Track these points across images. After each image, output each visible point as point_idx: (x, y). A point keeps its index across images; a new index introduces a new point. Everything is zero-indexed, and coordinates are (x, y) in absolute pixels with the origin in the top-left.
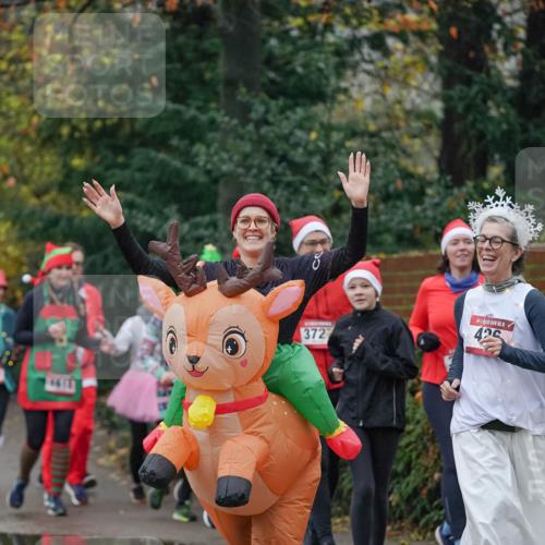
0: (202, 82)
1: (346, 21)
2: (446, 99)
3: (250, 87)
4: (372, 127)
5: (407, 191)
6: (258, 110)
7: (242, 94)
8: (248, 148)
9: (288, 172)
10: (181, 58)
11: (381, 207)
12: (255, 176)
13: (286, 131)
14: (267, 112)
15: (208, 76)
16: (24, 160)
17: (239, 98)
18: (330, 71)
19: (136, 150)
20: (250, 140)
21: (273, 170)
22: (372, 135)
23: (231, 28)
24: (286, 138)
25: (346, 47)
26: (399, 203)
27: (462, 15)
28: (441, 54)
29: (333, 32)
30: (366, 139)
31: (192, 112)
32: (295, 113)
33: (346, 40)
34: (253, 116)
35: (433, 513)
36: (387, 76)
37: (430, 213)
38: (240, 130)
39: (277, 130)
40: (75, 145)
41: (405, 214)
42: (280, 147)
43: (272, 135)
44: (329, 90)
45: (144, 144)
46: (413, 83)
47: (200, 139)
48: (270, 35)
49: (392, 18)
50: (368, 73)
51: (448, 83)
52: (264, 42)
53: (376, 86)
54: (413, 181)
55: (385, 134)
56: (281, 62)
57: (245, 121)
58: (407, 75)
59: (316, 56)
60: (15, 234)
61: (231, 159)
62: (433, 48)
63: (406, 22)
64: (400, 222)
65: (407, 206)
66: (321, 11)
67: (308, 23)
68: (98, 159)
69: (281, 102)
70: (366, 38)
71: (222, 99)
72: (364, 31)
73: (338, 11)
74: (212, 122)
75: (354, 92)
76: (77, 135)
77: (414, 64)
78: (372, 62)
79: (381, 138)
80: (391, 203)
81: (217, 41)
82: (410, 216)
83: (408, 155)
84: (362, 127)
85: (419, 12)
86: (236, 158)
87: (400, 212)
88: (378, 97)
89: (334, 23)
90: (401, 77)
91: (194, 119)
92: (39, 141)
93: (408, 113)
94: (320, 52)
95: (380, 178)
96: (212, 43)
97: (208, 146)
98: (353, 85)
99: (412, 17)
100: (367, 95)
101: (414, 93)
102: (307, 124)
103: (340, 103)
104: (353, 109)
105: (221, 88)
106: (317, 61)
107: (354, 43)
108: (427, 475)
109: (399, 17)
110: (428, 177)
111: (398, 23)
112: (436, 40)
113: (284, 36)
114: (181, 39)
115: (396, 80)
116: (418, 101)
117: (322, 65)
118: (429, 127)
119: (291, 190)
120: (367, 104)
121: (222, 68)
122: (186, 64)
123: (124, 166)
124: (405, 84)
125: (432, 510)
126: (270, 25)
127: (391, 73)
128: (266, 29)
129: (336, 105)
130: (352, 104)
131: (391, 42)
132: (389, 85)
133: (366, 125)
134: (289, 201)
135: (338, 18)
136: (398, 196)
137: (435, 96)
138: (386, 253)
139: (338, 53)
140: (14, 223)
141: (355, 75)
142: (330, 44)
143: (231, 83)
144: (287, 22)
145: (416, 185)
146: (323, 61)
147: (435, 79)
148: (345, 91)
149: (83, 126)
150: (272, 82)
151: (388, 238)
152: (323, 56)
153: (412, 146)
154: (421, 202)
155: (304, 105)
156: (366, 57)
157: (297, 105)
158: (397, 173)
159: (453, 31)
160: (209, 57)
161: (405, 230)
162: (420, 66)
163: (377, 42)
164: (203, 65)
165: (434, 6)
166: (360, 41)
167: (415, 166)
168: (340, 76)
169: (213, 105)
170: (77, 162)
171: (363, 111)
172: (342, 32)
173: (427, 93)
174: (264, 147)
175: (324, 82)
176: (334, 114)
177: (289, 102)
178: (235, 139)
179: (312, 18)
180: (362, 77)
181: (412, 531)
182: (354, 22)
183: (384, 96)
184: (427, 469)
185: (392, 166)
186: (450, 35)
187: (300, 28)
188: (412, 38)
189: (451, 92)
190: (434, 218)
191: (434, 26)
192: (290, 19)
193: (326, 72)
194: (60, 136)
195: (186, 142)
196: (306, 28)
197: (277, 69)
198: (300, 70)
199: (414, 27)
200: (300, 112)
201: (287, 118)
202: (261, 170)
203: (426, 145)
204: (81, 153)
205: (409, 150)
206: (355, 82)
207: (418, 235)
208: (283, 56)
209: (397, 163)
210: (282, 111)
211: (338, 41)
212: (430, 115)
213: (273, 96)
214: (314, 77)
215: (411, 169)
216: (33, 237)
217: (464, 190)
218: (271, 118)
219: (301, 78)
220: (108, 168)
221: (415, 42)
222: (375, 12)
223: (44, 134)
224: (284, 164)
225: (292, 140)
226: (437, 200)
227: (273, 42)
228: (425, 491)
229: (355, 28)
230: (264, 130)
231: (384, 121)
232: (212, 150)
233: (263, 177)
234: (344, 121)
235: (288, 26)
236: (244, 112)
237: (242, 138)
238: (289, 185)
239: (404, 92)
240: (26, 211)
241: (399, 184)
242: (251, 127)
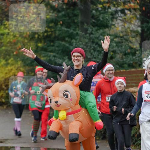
0: (74, 22)
1: (114, 6)
2: (142, 27)
3: (88, 24)
4: (121, 35)
5: (131, 52)
6: (90, 30)
7: (85, 26)
8: (87, 41)
9: (98, 47)
10: (69, 16)
11: (124, 57)
12: (89, 49)
13: (98, 36)
14: (92, 31)
15: (76, 21)
16: (25, 44)
17: (85, 27)
18: (109, 19)
20: (88, 39)
21: (94, 47)
22: (121, 37)
23: (82, 8)
24: (97, 38)
25: (114, 13)
26: (129, 56)
27: (146, 4)
28: (140, 15)
29: (110, 9)
30: (120, 38)
31: (72, 31)
32: (100, 31)
33: (114, 11)
34: (88, 32)
35: (138, 142)
36: (125, 21)
37: (137, 59)
38: (85, 36)
39: (95, 36)
40: (39, 40)
41: (130, 59)
42: (96, 40)
43: (94, 37)
44: (109, 25)
45: (58, 40)
46: (133, 23)
47: (74, 39)
48: (93, 9)
49: (127, 5)
50: (120, 20)
51: (142, 23)
52: (92, 11)
53: (122, 24)
54: (133, 50)
55: (125, 37)
56: (96, 17)
57: (86, 33)
58: (131, 20)
59: (106, 15)
60: (22, 65)
61: (82, 44)
62: (138, 13)
63: (131, 6)
64: (129, 61)
65: (131, 57)
66: (107, 3)
67: (103, 6)
68: (46, 44)
69: (96, 28)
70: (120, 10)
71: (80, 27)
72: (119, 8)
73: (112, 3)
74: (77, 33)
75: (116, 25)
76: (40, 37)
77: (133, 17)
78: (121, 17)
80: (126, 56)
81: (78, 11)
82: (132, 59)
84: (119, 35)
85: (134, 3)
86: (84, 43)
87: (129, 58)
88: (123, 27)
90: (129, 21)
91: (72, 33)
92: (29, 39)
93: (131, 31)
94: (107, 14)
95: (123, 49)
97: (76, 40)
98: (116, 23)
99: (132, 4)
100: (120, 26)
101: (133, 26)
102: (103, 34)
103: (112, 28)
104: (116, 30)
105: (79, 24)
106: (106, 16)
107: (116, 12)
108: (137, 131)
109: (129, 5)
110: (137, 49)
111: (128, 6)
112: (139, 11)
113: (97, 10)
114: (69, 11)
115: (128, 22)
116: (134, 28)
117: (107, 18)
118: (137, 35)
119: (99, 52)
120: (120, 28)
121: (80, 19)
122: (70, 18)
123: (53, 46)
124: (130, 23)
125: (138, 140)
126: (93, 7)
127: (126, 20)
128: (92, 8)
129: (111, 29)
130: (116, 28)
131: (126, 11)
132: (126, 23)
133: (120, 34)
134: (98, 55)
135: (112, 5)
136: (129, 54)
137: (139, 26)
138: (125, 69)
139: (112, 14)
140: (22, 61)
141: (116, 21)
142: (110, 12)
143: (82, 23)
144: (98, 6)
145: (133, 51)
146: (108, 17)
147: (139, 21)
148: (114, 25)
149: (42, 35)
150: (94, 22)
151: (126, 66)
152: (108, 15)
153: (132, 40)
154: (135, 56)
155: (103, 29)
156: (120, 16)
157: (101, 29)
158: (128, 48)
159: (144, 8)
160: (76, 16)
161: (131, 63)
162: (134, 18)
163: (123, 11)
164: (74, 18)
165: (138, 2)
166: (118, 11)
167: (133, 45)
168: (112, 21)
169: (77, 29)
170: (40, 45)
171: (119, 30)
172: (113, 9)
173: (137, 25)
174: (91, 40)
175: (108, 22)
176: (111, 31)
177: (99, 28)
178: (83, 38)
179: (105, 5)
180: (119, 21)
181: (133, 146)
182: (116, 6)
183: (125, 26)
184: (137, 129)
185: (127, 46)
186: (143, 10)
187: (101, 8)
188: (132, 10)
189: (143, 25)
190: (139, 60)
191: (138, 7)
192: (99, 5)
193: (109, 20)
194: (35, 38)
195: (70, 39)
196: (103, 8)
197: (95, 19)
198: (101, 19)
199: (133, 7)
200: (101, 31)
201: (98, 33)
202: (91, 47)
203: (136, 40)
204: (41, 42)
205: (132, 41)
206: (117, 23)
207: (134, 65)
208: (97, 15)
209: (128, 45)
210: (97, 30)
211: (112, 11)
212: (137, 31)
213: (94, 26)
214: (105, 21)
215: (132, 46)
216: (27, 65)
218: (93, 32)
219: (102, 21)
220: (48, 46)
221: (133, 11)
222: (122, 3)
223: (31, 37)
224: (97, 45)
225: (99, 39)
226: (139, 55)
227: (94, 11)
228: (136, 135)
229: (117, 8)
230: (91, 36)
231: (125, 33)
232: (77, 41)
233: (91, 49)
234: (114, 33)
235: (98, 7)
236: (86, 31)
237: (85, 38)
238: (98, 51)
239: (130, 25)
240: (26, 58)
241: (129, 50)
242: (88, 35)
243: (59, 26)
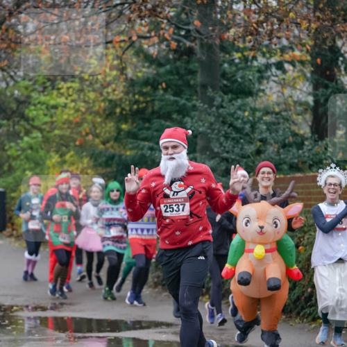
0: (189, 86)
1: (264, 55)
2: (315, 96)
3: (214, 88)
4: (277, 110)
5: (295, 143)
6: (218, 100)
7: (210, 92)
8: (212, 119)
9: (234, 133)
10: (178, 73)
11: (281, 151)
12: (216, 134)
13: (232, 111)
14: (223, 101)
15: (192, 82)
16: (97, 125)
17: (208, 94)
18: (255, 81)
19: (155, 120)
20: (214, 115)
21: (225, 131)
22: (277, 114)
23: (204, 58)
24: (232, 115)
25: (263, 68)
26: (290, 149)
27: (323, 53)
28: (312, 73)
29: (257, 60)
30: (274, 116)
31: (183, 101)
32: (237, 102)
33: (264, 65)
34: (215, 103)
35: (306, 310)
36: (285, 83)
37: (306, 154)
38: (209, 111)
39: (228, 111)
40: (123, 118)
41: (294, 154)
42: (230, 119)
43: (225, 113)
44: (255, 90)
45: (159, 117)
46: (298, 87)
47: (188, 115)
48: (224, 62)
49: (287, 53)
50: (274, 81)
51: (316, 88)
52: (221, 65)
53: (279, 88)
54: (298, 138)
55: (283, 113)
56: (230, 76)
57: (211, 106)
58: (295, 83)
59: (248, 73)
60: (91, 164)
61: (203, 125)
62: (308, 69)
63: (294, 56)
64: (291, 159)
65: (295, 150)
66: (251, 50)
67: (244, 56)
68: (135, 125)
69: (230, 96)
70: (274, 64)
71: (199, 94)
72: (273, 60)
73: (259, 50)
74: (194, 106)
75: (268, 91)
76: (124, 112)
77: (299, 77)
78: (277, 76)
79: (281, 115)
80: (286, 149)
81: (197, 65)
82: (296, 155)
83: (296, 124)
84: (272, 110)
85: (301, 51)
86: (206, 125)
87: (291, 153)
88: (280, 94)
89: (258, 56)
90: (292, 84)
91: (184, 105)
92: (104, 116)
93: (295, 102)
94: (250, 71)
95: (281, 136)
96: (194, 66)
97: (192, 119)
98: (267, 88)
99: (297, 53)
100: (274, 93)
101: (298, 92)
102: (243, 108)
103: (260, 97)
104: (268, 100)
105: (198, 89)
106: (249, 75)
107: (268, 66)
108: (304, 289)
109: (291, 53)
110: (306, 136)
111: (290, 56)
112: (310, 65)
113: (231, 62)
114: (178, 63)
115: (289, 85)
116: (300, 96)
117: (251, 77)
118: (306, 109)
119: (235, 141)
120: (274, 98)
121: (199, 78)
122: (181, 77)
123: (148, 129)
124: (294, 88)
125: (307, 307)
126: (224, 57)
127: (286, 82)
128: (222, 59)
129: (258, 98)
130: (267, 97)
131: (286, 66)
132: (286, 88)
133: (274, 108)
134: (234, 147)
135: (259, 53)
136: (290, 145)
137: (309, 94)
138: (284, 174)
139: (259, 71)
140: (91, 158)
141: (268, 83)
142: (255, 67)
143: (204, 86)
144: (233, 55)
145: (299, 140)
146: (251, 75)
147: (310, 85)
148: (263, 91)
149: (128, 108)
150: (225, 86)
151: (285, 167)
152: (251, 73)
153: (297, 120)
154: (302, 149)
155: (242, 98)
156: (274, 74)
157: (238, 98)
158: (289, 133)
159: (319, 61)
160: (192, 73)
161: (293, 163)
162: (301, 79)
163: (279, 66)
164: (189, 77)
165: (309, 48)
166: (271, 65)
167: (299, 129)
168: (260, 83)
169: (195, 98)
170: (124, 126)
171: (272, 101)
172: (261, 60)
173: (305, 92)
174: (221, 119)
175: (252, 86)
176: (257, 103)
177: (234, 96)
178: (205, 115)
179: (246, 53)
180: (272, 84)
181: (296, 318)
182: (268, 55)
183: (283, 93)
184: (304, 287)
185: (287, 130)
186: (317, 64)
187: (240, 58)
188: (297, 64)
189: (317, 92)
190: (309, 157)
191: (309, 58)
192: (235, 53)
193: (253, 81)
194: (115, 113)
195: (181, 116)
196: (243, 58)
197: (228, 80)
198: (239, 80)
199: (298, 59)
200: (239, 101)
201: (233, 105)
202: (219, 131)
203: (305, 119)
204: (126, 122)
205: (296, 122)
206: (269, 86)
207: (300, 166)
208: (231, 73)
209: (290, 129)
210: (230, 101)
211: (260, 65)
212: (307, 103)
213: (225, 93)
214: (247, 83)
215: (297, 131)
216: (100, 165)
217: (324, 142)
218: (224, 105)
219: (240, 84)
220: (140, 129)
221: (299, 66)
222: (279, 51)
223: (107, 112)
224: (231, 128)
225: (235, 116)
226: (310, 147)
227: (226, 65)
228: (303, 298)
229: (268, 59)
230: (221, 110)
231: (283, 106)
232: (194, 121)
233: (220, 134)
234: (262, 106)
235: (234, 57)
236: (210, 101)
237: (209, 115)
238: (233, 139)
239: (293, 92)
240: (97, 152)
241: (291, 139)
242: (214, 109)
243: (161, 92)
